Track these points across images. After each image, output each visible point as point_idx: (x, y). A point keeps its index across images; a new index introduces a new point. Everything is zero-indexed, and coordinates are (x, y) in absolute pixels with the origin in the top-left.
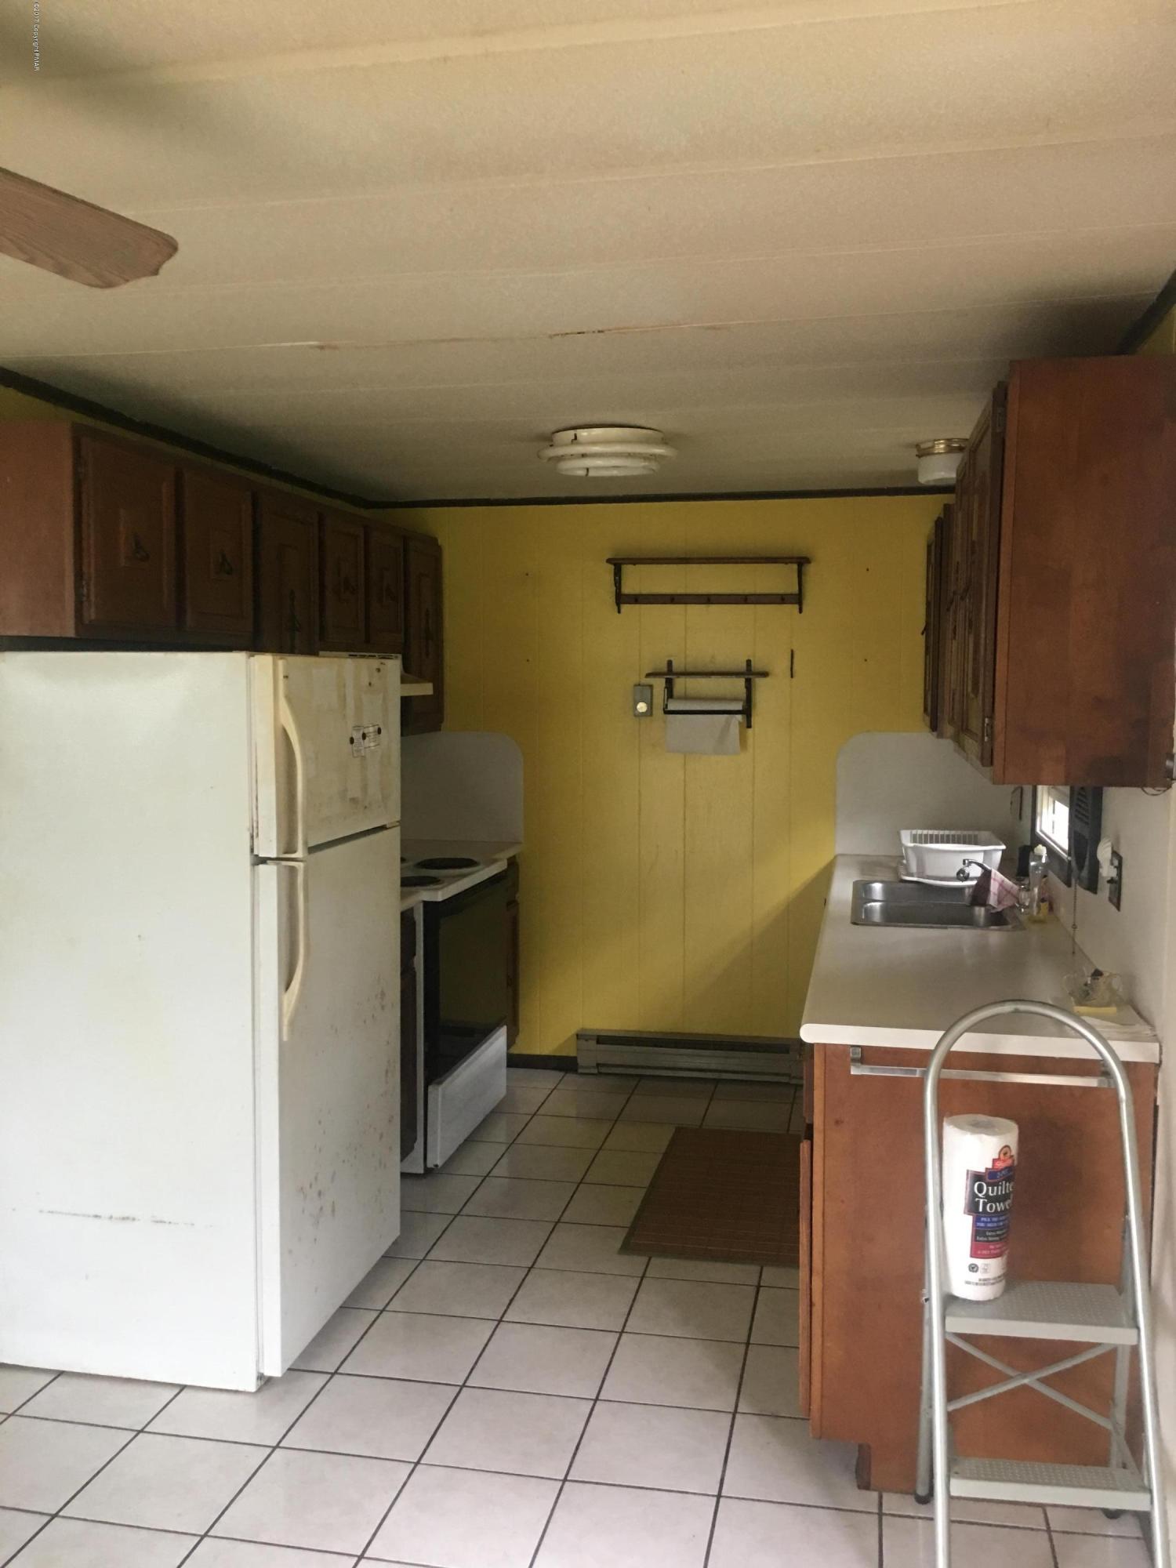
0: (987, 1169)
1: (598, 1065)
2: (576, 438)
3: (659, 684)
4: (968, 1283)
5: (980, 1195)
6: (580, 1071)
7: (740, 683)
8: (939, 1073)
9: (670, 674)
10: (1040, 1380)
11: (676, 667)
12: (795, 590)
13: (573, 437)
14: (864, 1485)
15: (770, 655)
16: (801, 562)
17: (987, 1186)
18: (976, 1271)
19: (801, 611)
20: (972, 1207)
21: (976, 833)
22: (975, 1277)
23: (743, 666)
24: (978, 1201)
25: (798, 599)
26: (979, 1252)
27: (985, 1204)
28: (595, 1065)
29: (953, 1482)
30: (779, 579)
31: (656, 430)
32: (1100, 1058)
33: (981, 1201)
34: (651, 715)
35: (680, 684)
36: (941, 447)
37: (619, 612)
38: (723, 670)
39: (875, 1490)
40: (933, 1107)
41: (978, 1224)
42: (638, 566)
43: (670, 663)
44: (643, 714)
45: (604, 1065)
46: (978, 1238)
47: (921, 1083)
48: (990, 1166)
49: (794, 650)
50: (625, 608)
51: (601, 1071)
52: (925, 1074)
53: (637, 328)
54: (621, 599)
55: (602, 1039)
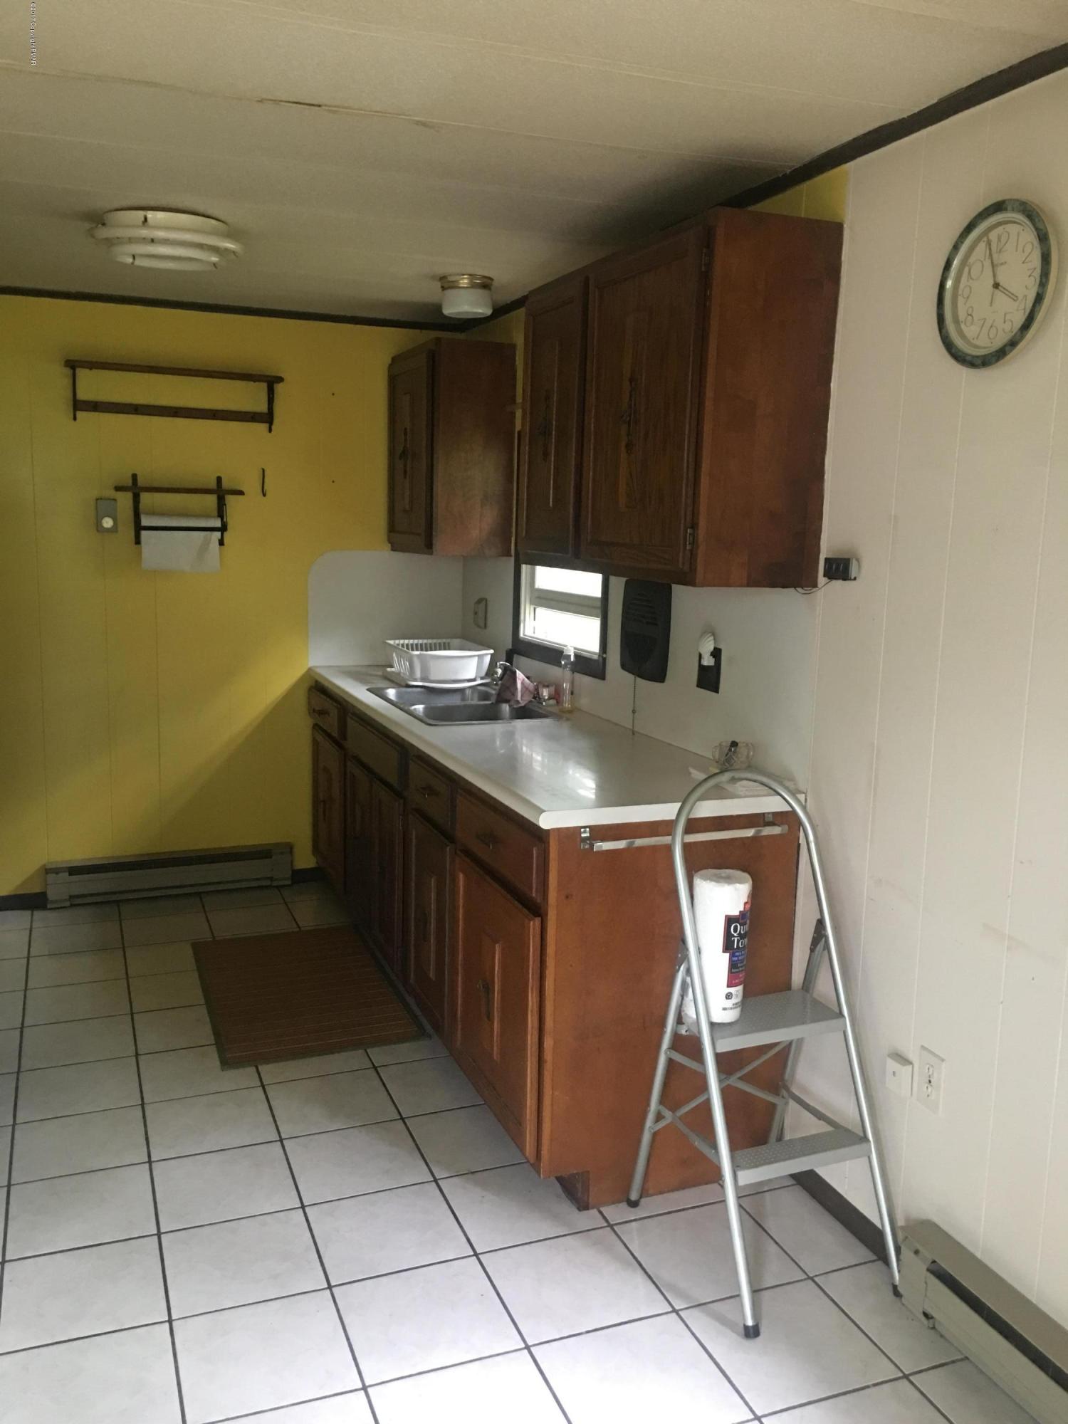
0: (740, 912)
1: (71, 897)
2: (146, 219)
3: (125, 500)
4: (724, 1009)
5: (735, 935)
6: (49, 907)
7: (211, 500)
8: (682, 839)
9: (135, 488)
10: (740, 1078)
11: (141, 482)
12: (263, 408)
13: (143, 219)
14: (583, 1206)
15: (240, 473)
16: (272, 382)
17: (740, 926)
18: (731, 999)
19: (270, 430)
20: (728, 946)
21: (448, 640)
22: (729, 1003)
23: (213, 484)
24: (734, 940)
25: (267, 418)
26: (734, 982)
27: (738, 941)
28: (68, 897)
29: (740, 1174)
30: (249, 397)
31: (223, 222)
32: (790, 809)
33: (736, 939)
34: (117, 532)
35: (146, 498)
36: (464, 282)
37: (75, 419)
38: (192, 486)
39: (593, 1208)
40: (683, 868)
41: (734, 959)
42: (95, 371)
43: (134, 477)
44: (108, 530)
45: (78, 896)
46: (733, 970)
47: (669, 849)
48: (742, 909)
49: (265, 469)
50: (80, 414)
51: (75, 902)
52: (674, 839)
53: (361, 110)
54: (78, 406)
55: (74, 871)
